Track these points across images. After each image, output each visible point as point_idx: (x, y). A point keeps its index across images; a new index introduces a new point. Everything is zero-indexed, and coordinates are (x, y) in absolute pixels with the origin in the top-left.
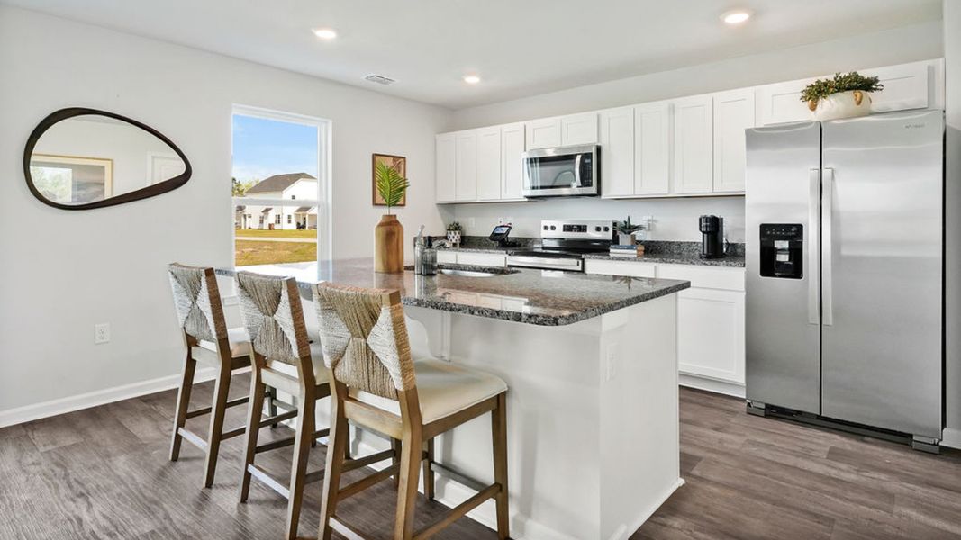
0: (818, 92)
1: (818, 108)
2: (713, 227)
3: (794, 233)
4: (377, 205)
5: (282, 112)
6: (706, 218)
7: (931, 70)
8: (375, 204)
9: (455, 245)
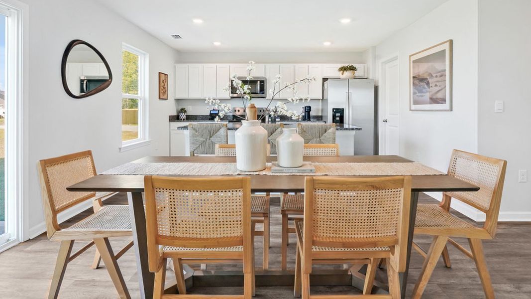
0: (344, 69)
1: (344, 74)
2: (308, 110)
3: (341, 111)
4: (161, 99)
5: (138, 50)
6: (307, 107)
7: (364, 67)
8: (160, 98)
9: (184, 119)
